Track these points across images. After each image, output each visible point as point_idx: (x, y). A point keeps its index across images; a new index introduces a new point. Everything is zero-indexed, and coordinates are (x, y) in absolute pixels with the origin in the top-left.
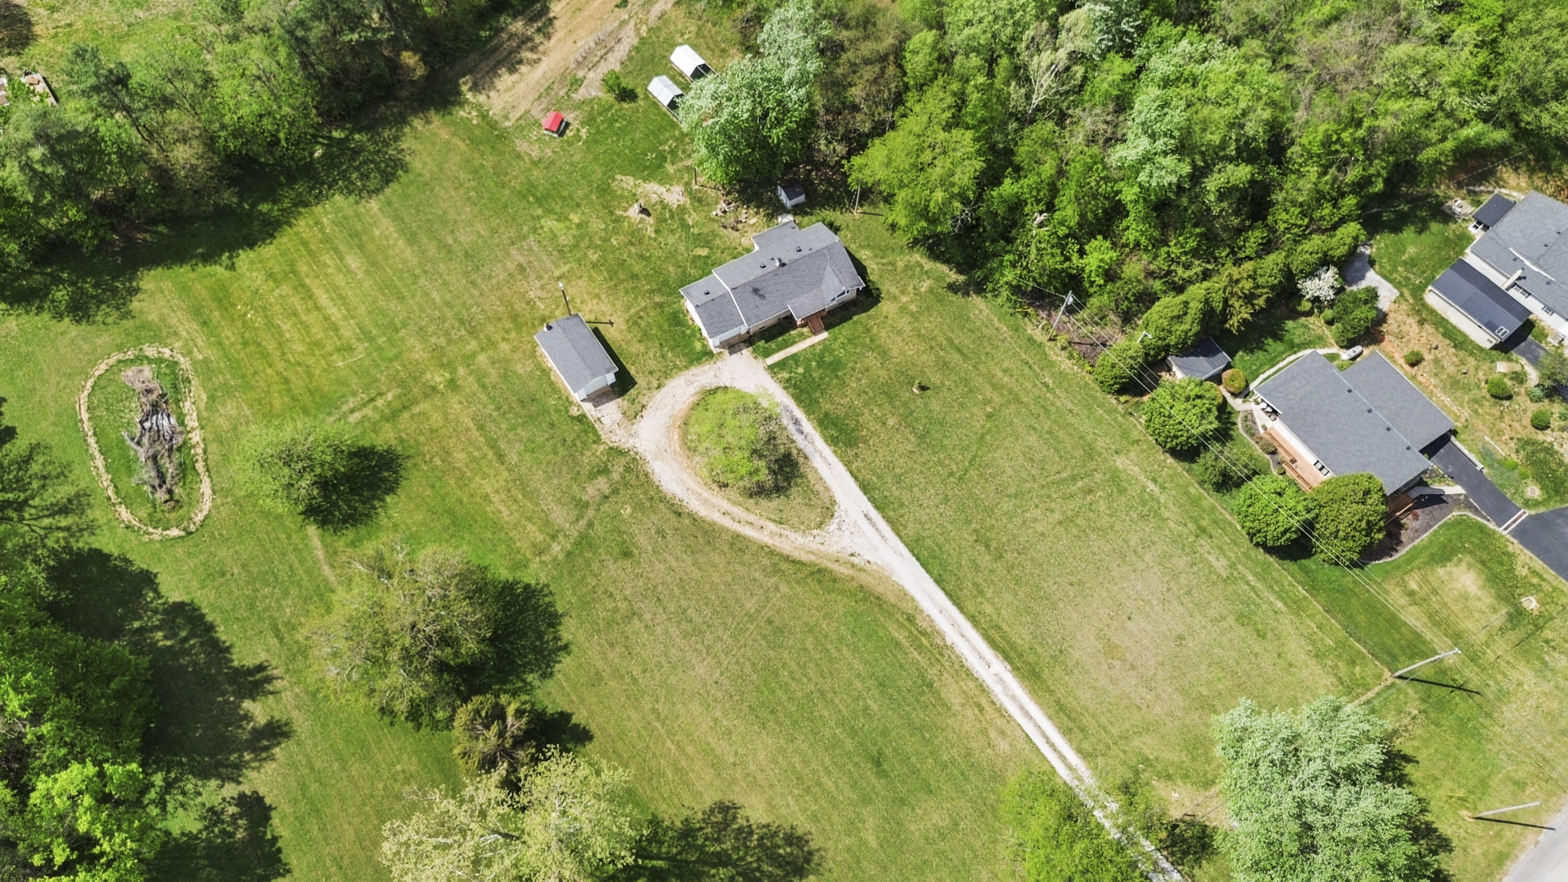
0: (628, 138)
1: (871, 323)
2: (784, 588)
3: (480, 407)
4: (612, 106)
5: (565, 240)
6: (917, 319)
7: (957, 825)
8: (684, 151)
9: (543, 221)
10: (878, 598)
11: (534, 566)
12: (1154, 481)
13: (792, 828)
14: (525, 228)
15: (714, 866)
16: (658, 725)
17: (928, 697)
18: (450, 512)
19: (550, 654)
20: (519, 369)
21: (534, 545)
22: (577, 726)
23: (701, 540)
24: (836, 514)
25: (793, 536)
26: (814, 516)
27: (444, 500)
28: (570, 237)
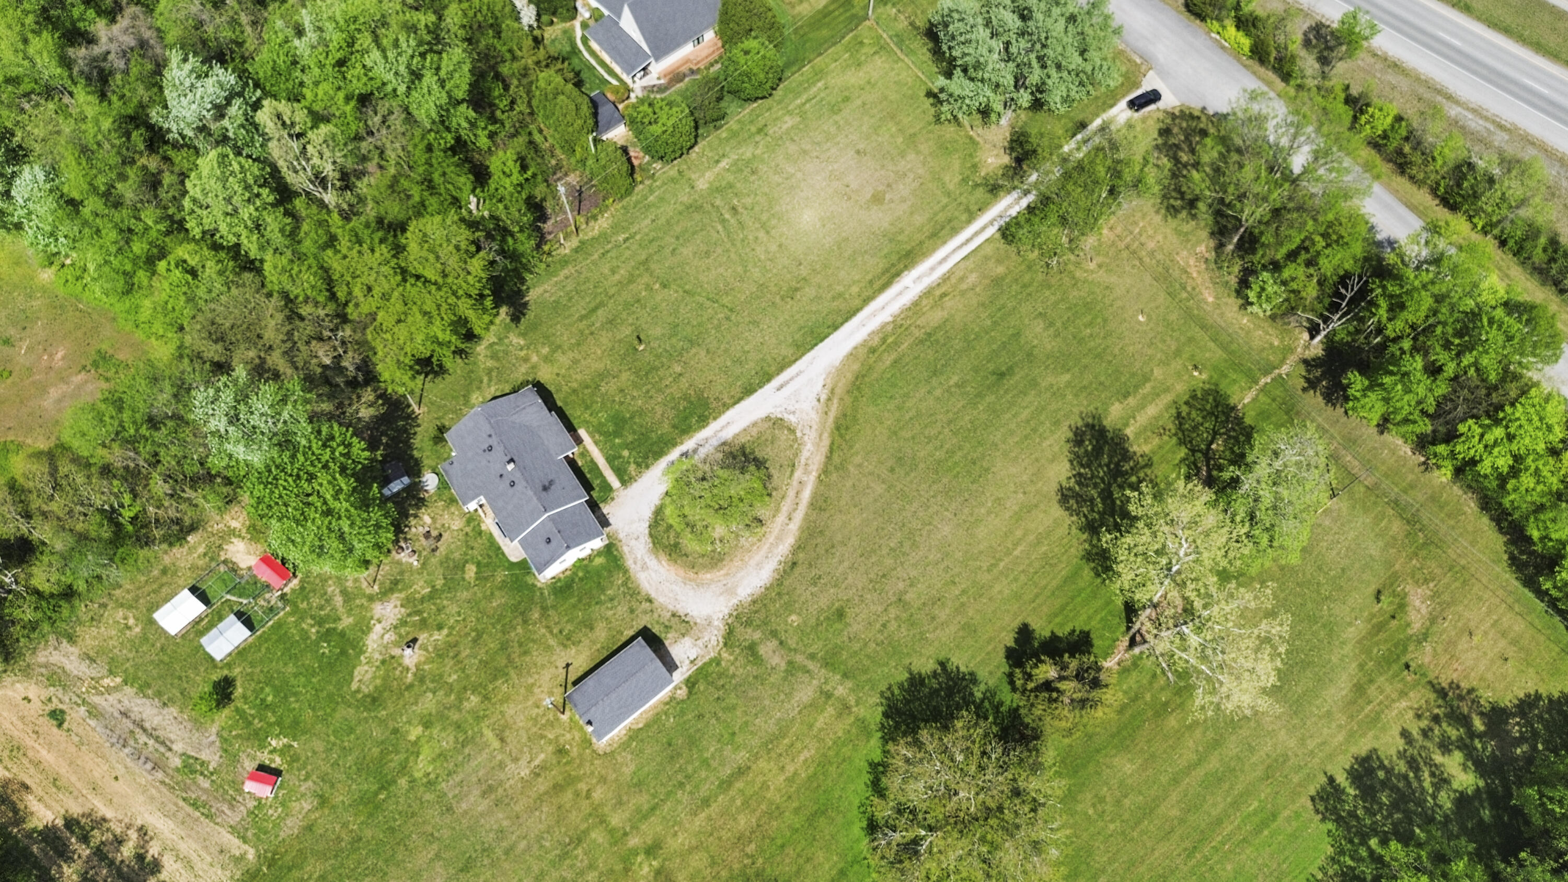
0: (293, 681)
1: (565, 388)
2: (858, 459)
3: (680, 808)
4: (237, 710)
5: (447, 741)
6: (559, 347)
7: (1040, 314)
8: (321, 608)
9: (418, 775)
10: (857, 378)
11: (861, 711)
12: (718, 162)
13: (1068, 441)
14: (428, 797)
15: (1113, 502)
16: (1002, 564)
17: (940, 335)
18: (812, 819)
19: (952, 679)
20: (628, 771)
21: (840, 715)
22: (1016, 641)
23: (819, 540)
24: (779, 416)
25: (805, 454)
26: (784, 435)
27: (797, 830)
28: (443, 735)
